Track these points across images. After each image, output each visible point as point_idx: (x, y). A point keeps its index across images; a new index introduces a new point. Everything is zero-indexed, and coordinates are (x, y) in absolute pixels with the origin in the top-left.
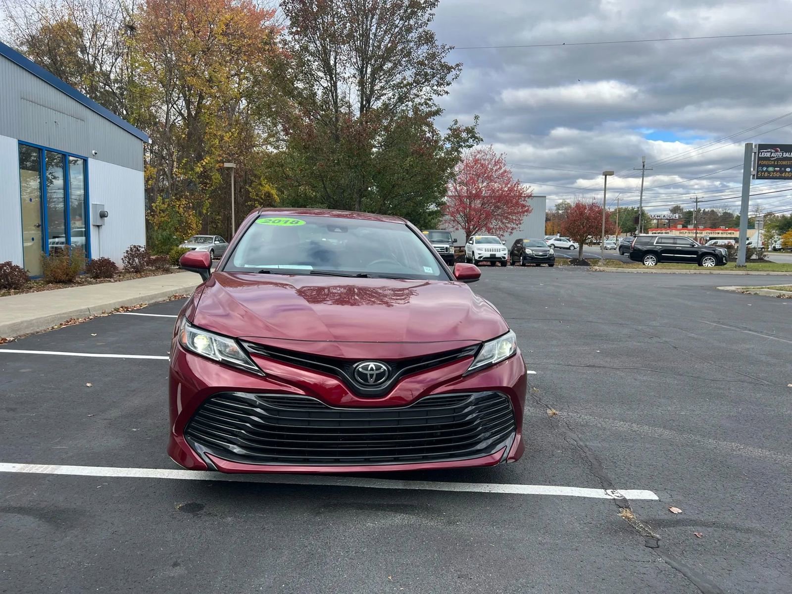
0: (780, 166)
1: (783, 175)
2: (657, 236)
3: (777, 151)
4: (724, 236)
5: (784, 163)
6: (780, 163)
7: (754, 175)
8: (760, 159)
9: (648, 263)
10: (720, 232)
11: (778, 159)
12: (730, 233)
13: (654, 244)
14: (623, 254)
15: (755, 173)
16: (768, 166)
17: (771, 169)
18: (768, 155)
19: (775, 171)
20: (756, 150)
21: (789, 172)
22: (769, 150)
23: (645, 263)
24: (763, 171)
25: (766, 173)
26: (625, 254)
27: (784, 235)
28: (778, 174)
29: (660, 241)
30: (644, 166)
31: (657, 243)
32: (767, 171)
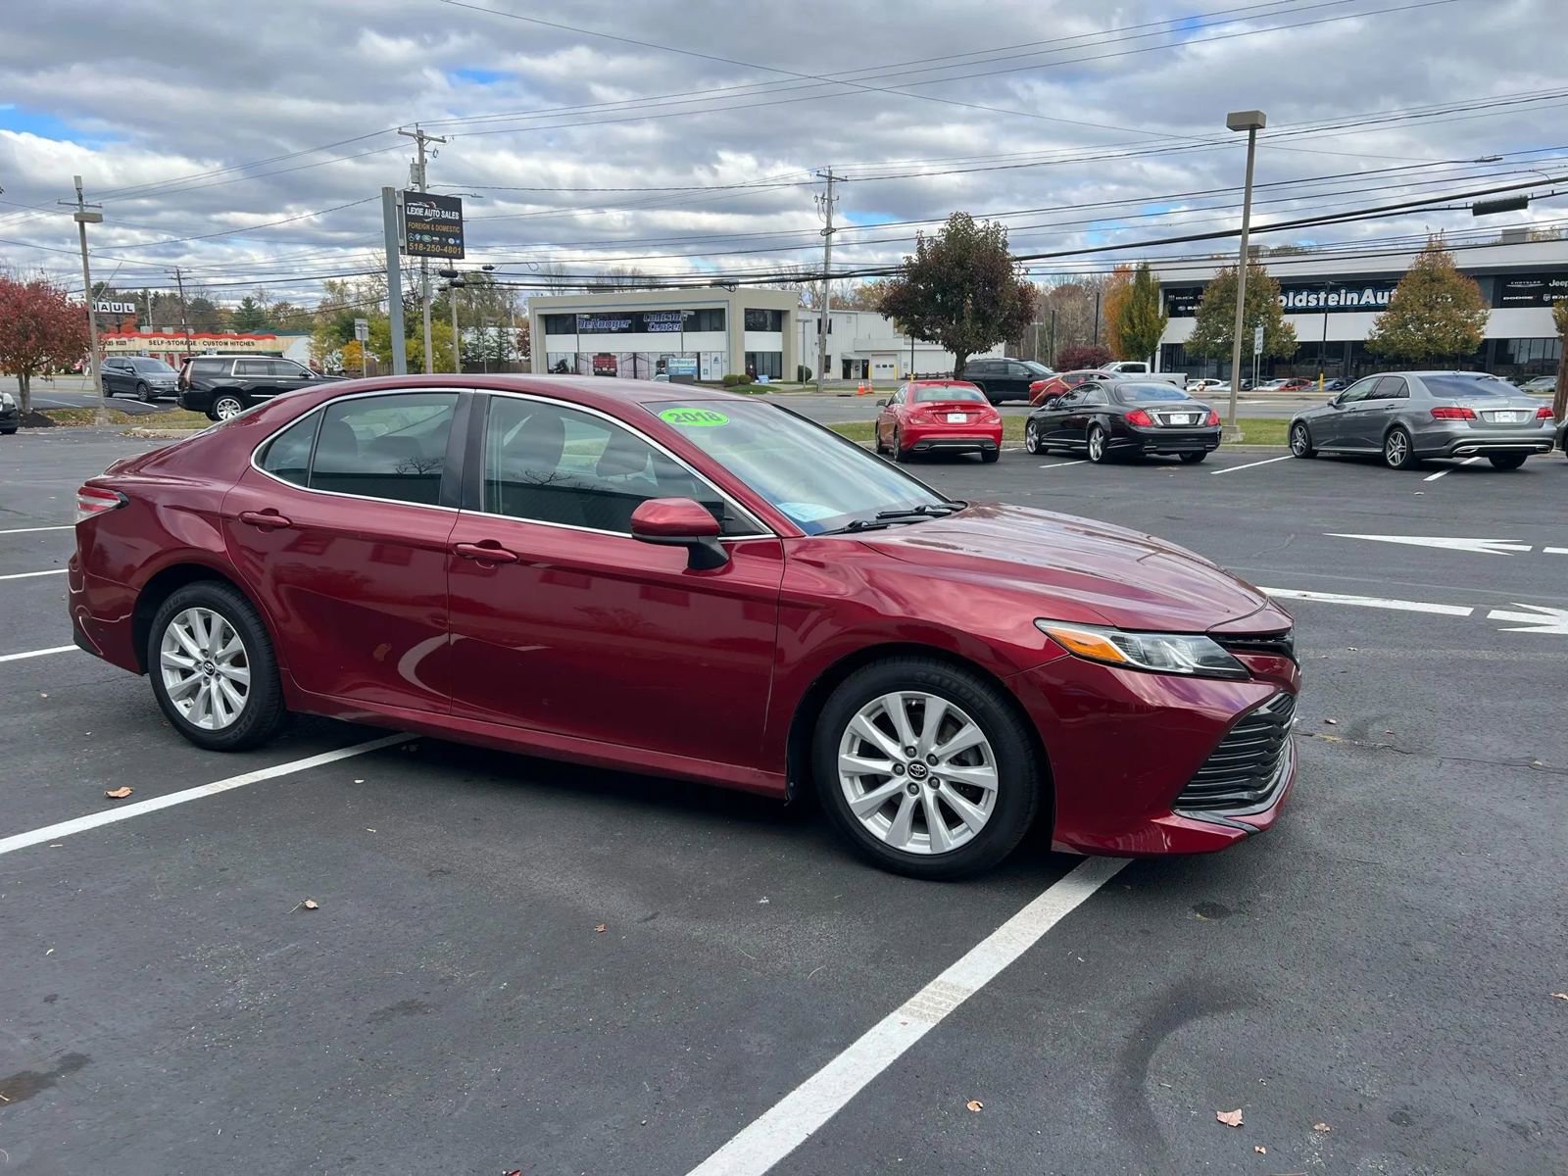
0: (440, 234)
1: (445, 250)
2: (234, 359)
3: (431, 207)
4: (238, 348)
5: (445, 229)
6: (439, 228)
7: (403, 248)
8: (410, 218)
9: (224, 413)
10: (229, 340)
11: (437, 222)
12: (248, 344)
13: (232, 375)
14: (110, 395)
15: (402, 242)
16: (422, 232)
17: (426, 238)
18: (419, 212)
19: (432, 242)
20: (400, 201)
21: (453, 246)
22: (420, 204)
23: (220, 414)
24: (415, 242)
25: (421, 245)
26: (115, 395)
27: (346, 347)
28: (438, 249)
29: (242, 369)
30: (81, 199)
31: (236, 373)
32: (421, 241)
